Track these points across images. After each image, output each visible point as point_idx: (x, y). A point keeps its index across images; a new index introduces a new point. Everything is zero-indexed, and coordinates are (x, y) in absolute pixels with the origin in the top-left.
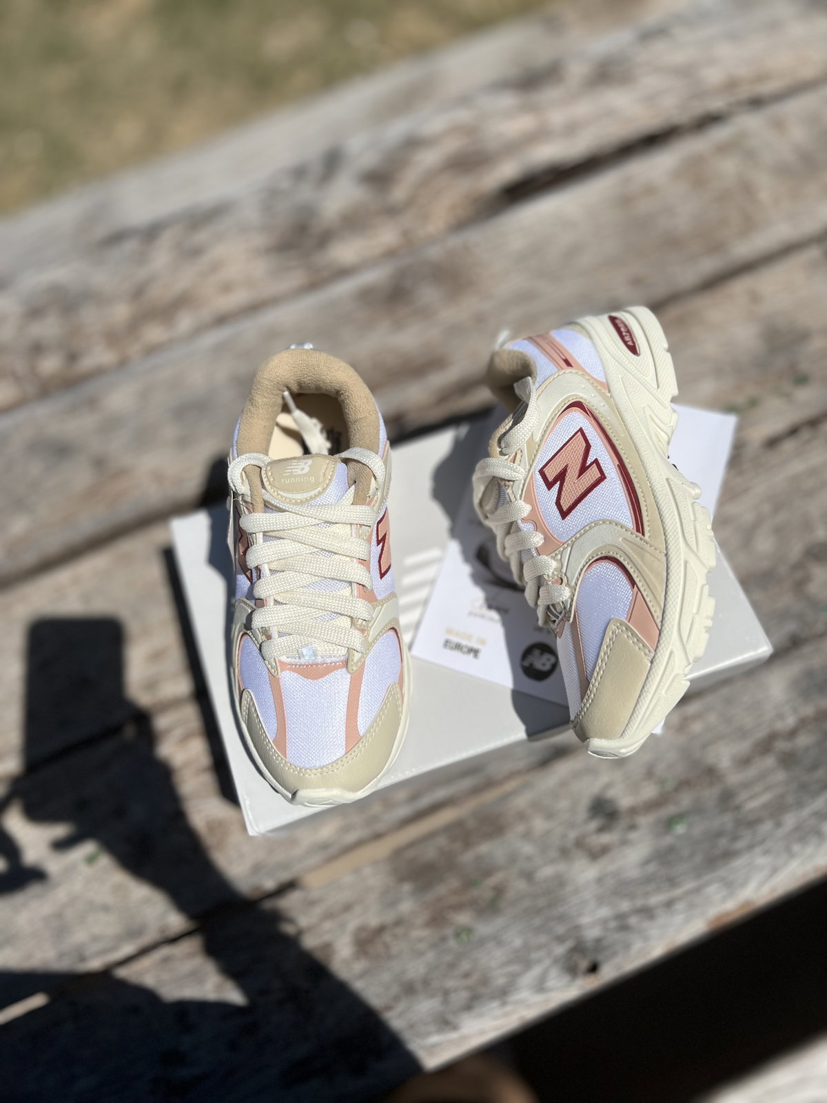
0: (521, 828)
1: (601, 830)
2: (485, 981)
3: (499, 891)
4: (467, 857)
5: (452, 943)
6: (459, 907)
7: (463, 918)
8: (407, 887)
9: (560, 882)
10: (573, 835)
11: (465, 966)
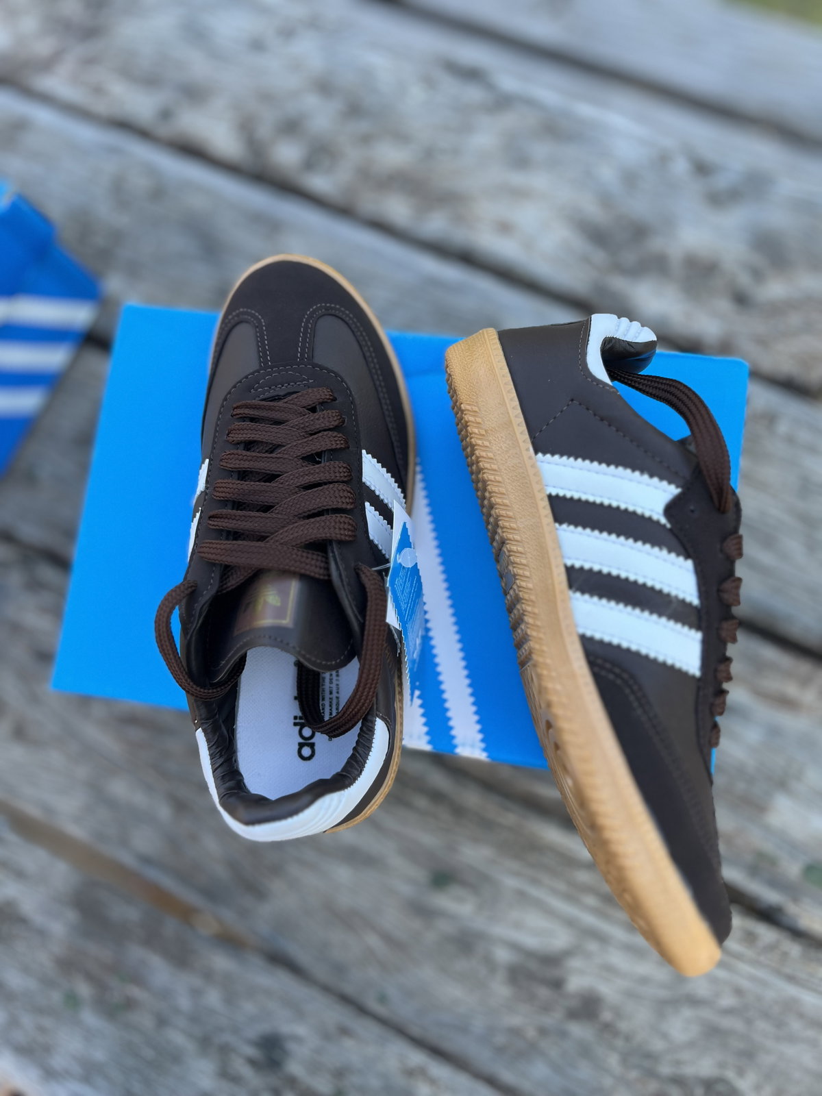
0: (196, 981)
1: (252, 1062)
2: (47, 1049)
3: (130, 1004)
4: (136, 953)
5: (56, 997)
6: (90, 977)
7: (84, 990)
8: (71, 915)
9: (176, 1057)
10: (227, 1038)
11: (47, 1022)
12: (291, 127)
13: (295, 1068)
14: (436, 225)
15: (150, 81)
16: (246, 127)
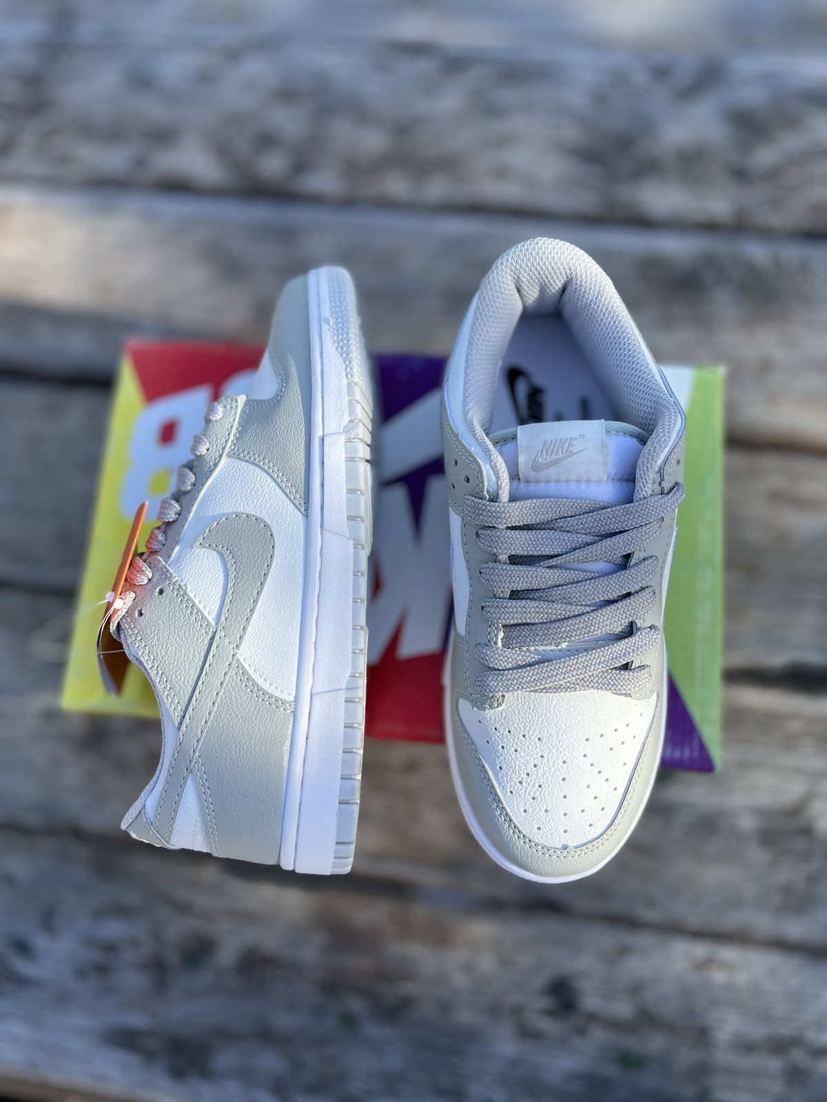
12: (266, 141)
13: (591, 1001)
14: (437, 189)
15: (113, 134)
16: (222, 151)
